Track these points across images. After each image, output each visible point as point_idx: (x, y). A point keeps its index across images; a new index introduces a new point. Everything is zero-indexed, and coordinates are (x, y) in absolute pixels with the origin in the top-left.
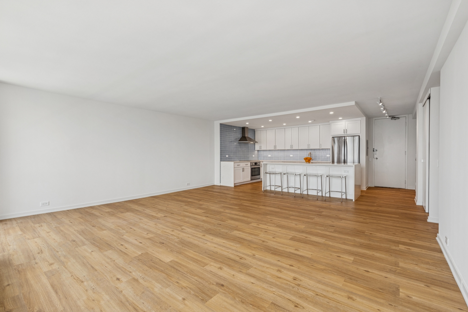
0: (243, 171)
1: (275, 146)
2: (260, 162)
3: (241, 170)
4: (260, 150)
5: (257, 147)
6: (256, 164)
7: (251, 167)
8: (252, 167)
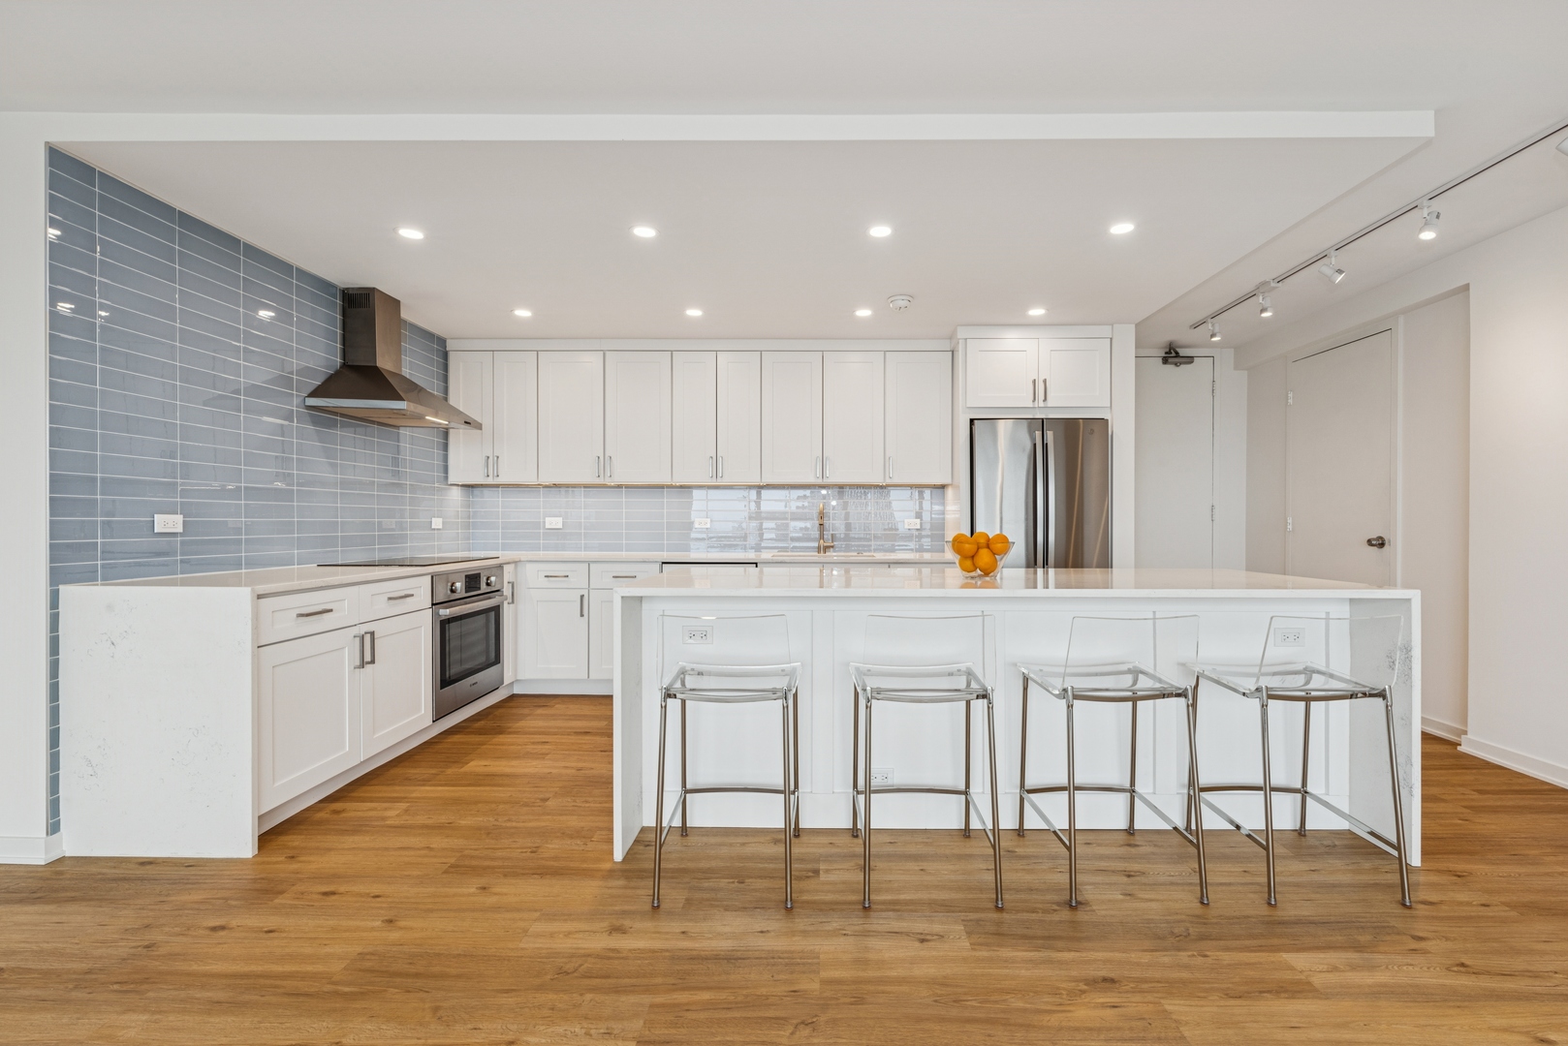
0: (367, 658)
1: (604, 462)
2: (500, 567)
3: (349, 655)
4: (490, 481)
5: (465, 460)
6: (472, 581)
7: (435, 615)
8: (445, 612)
